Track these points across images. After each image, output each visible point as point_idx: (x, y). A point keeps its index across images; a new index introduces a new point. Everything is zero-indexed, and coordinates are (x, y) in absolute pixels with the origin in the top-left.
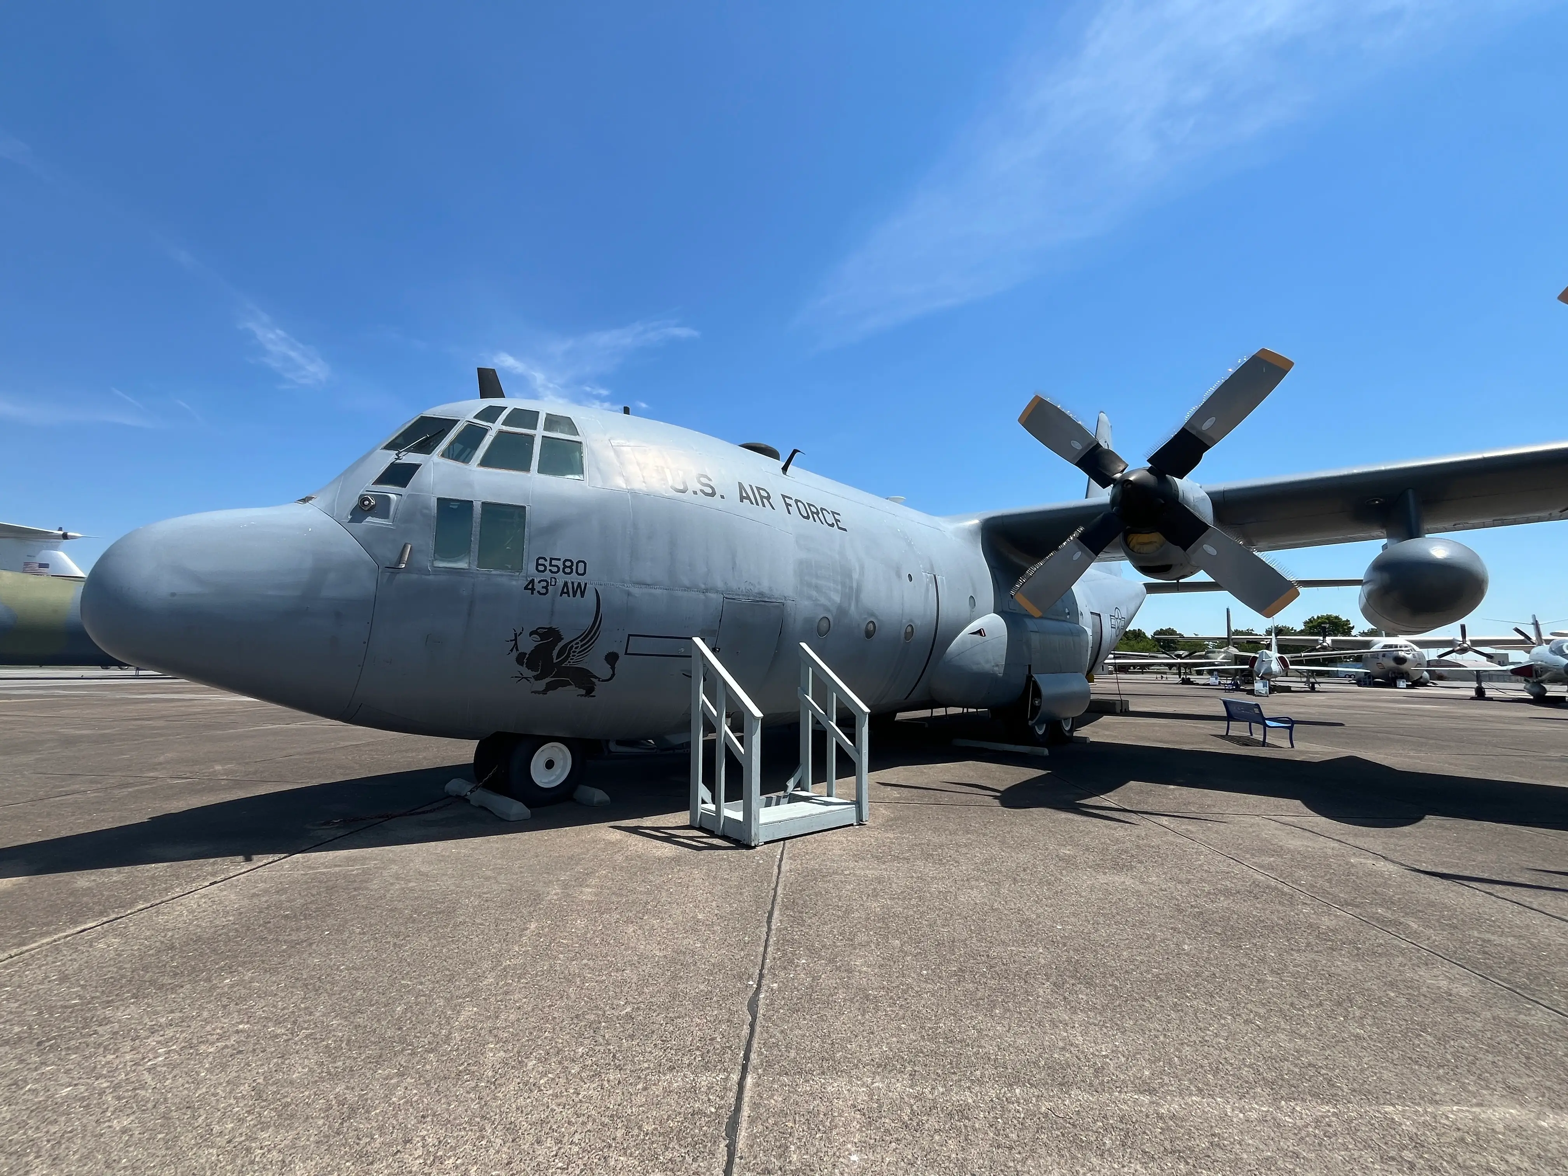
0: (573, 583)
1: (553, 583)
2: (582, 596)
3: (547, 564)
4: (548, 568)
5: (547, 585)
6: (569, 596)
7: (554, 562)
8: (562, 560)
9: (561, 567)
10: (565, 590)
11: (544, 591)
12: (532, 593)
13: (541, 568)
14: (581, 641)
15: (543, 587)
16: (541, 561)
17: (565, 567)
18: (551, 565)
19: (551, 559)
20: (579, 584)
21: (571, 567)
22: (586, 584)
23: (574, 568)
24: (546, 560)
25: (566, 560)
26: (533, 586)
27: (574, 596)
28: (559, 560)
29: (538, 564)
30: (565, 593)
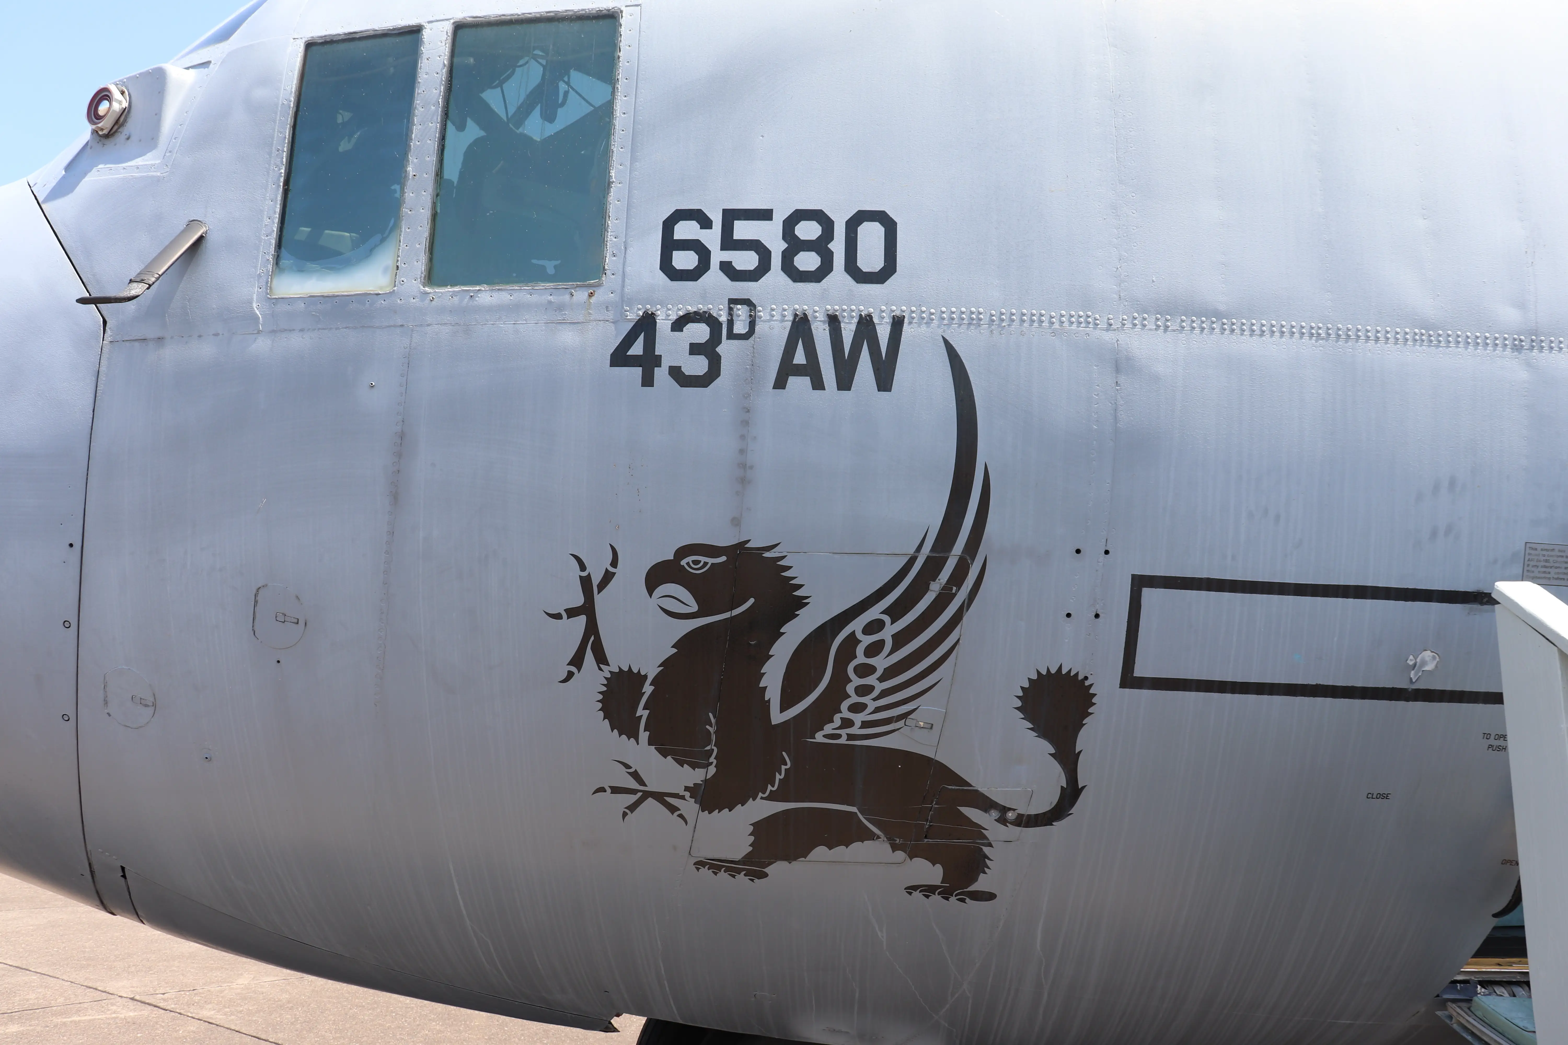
0: (833, 321)
1: (740, 327)
2: (884, 381)
3: (712, 238)
4: (718, 256)
5: (715, 339)
6: (818, 384)
7: (743, 230)
8: (779, 218)
9: (777, 246)
10: (800, 358)
11: (698, 366)
12: (648, 381)
13: (684, 260)
14: (896, 612)
15: (695, 349)
16: (685, 230)
17: (794, 245)
18: (729, 243)
19: (730, 216)
20: (866, 324)
21: (821, 246)
22: (897, 324)
23: (838, 247)
24: (706, 223)
25: (799, 216)
26: (650, 343)
27: (845, 382)
28: (765, 215)
29: (669, 245)
30: (799, 371)
